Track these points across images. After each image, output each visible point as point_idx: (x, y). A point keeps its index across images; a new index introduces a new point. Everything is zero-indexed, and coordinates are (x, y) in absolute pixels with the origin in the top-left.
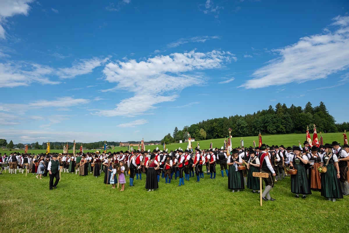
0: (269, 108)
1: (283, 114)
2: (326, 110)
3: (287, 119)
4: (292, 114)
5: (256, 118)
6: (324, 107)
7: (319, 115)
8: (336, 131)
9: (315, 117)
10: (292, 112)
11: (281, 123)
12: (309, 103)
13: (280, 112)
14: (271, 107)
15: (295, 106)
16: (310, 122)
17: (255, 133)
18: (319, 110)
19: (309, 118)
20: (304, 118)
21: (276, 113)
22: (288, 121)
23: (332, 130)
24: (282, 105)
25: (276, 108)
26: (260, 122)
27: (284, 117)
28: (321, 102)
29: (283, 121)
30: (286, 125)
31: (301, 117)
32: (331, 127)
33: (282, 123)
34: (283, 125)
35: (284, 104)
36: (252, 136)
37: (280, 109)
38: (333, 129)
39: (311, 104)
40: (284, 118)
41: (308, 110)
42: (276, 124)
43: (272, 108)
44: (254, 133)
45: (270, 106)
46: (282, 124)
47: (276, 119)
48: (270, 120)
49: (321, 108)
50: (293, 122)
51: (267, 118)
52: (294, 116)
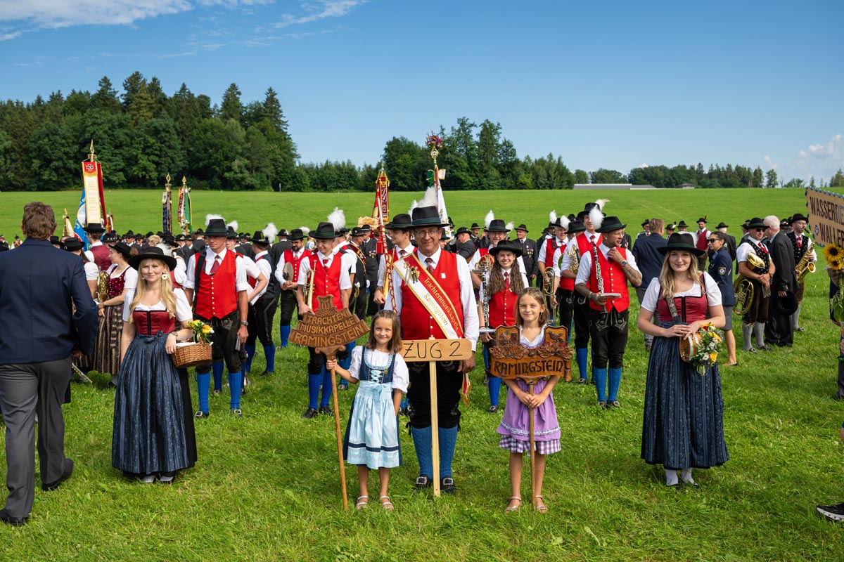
0: (100, 88)
1: (150, 114)
2: (281, 116)
3: (163, 134)
4: (181, 119)
5: (48, 121)
6: (275, 108)
7: (263, 130)
8: (304, 188)
9: (251, 136)
10: (182, 112)
11: (144, 149)
12: (233, 87)
13: (139, 109)
14: (106, 82)
15: (192, 92)
16: (237, 153)
17: (44, 180)
18: (262, 116)
19: (233, 138)
20: (220, 137)
21: (125, 108)
22: (167, 144)
23: (294, 183)
24: (149, 81)
25: (126, 92)
26: (64, 138)
27: (155, 127)
28: (270, 90)
29: (152, 140)
30: (159, 156)
31: (209, 134)
32: (293, 173)
33: (146, 148)
34: (148, 154)
35: (154, 80)
36: (30, 190)
37: (141, 98)
38: (298, 181)
39: (239, 93)
40: (156, 132)
41: (231, 112)
42: (125, 151)
43: (112, 87)
44: (40, 180)
45: (105, 80)
46: (149, 151)
47: (126, 131)
48: (105, 132)
49: (268, 110)
50: (182, 149)
51: (94, 124)
52: (187, 127)
